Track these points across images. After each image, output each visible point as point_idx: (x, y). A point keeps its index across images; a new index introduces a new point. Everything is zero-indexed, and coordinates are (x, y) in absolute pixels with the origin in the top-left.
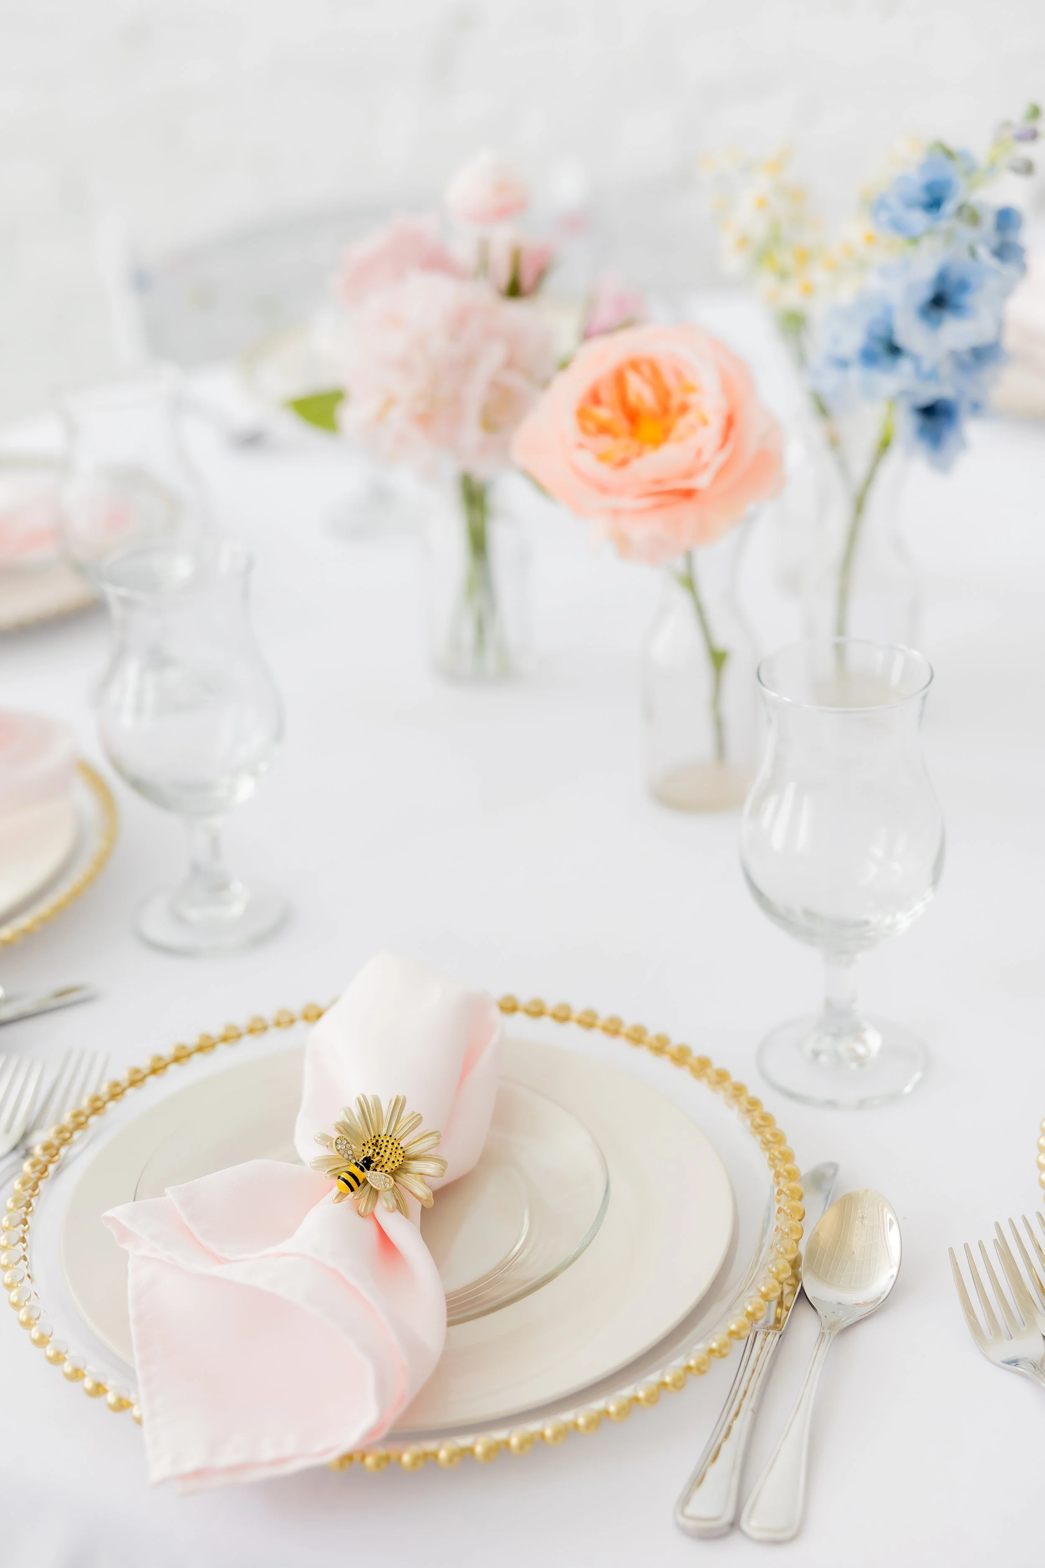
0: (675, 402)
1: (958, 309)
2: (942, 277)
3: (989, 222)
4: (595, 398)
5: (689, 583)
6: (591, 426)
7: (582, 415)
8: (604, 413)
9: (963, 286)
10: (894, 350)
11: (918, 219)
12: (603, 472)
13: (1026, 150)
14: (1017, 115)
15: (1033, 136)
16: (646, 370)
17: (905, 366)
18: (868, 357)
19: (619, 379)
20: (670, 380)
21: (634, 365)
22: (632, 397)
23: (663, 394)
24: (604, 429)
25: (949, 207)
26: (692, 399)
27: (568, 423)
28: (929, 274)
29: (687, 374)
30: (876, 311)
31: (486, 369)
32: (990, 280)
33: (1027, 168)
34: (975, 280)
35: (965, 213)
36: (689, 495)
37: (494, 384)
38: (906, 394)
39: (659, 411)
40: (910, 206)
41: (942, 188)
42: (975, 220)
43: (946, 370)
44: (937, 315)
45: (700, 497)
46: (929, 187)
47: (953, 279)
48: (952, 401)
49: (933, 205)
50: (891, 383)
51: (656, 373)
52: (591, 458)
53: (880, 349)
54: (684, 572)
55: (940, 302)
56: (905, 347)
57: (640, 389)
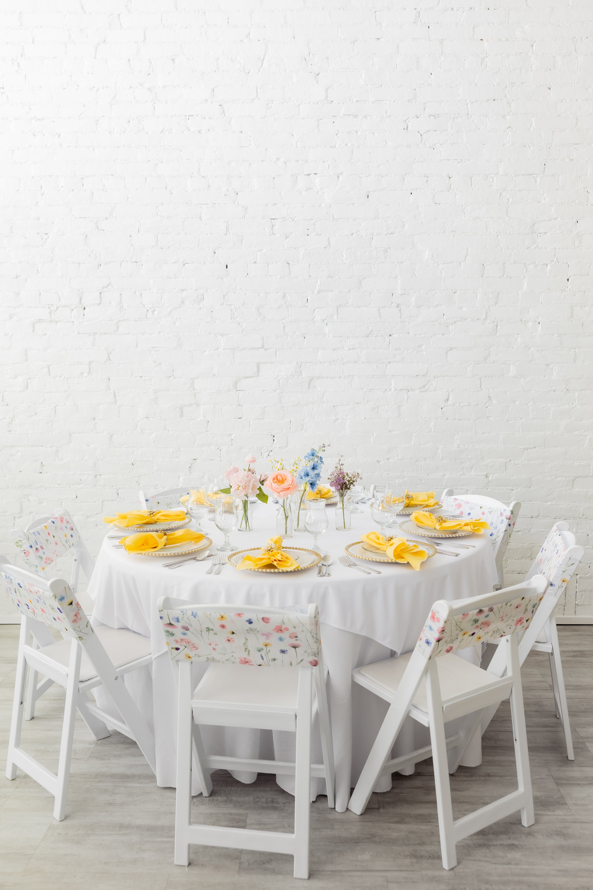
0: (284, 479)
1: (316, 469)
2: (314, 465)
4: (274, 479)
6: (274, 482)
11: (311, 458)
13: (324, 449)
14: (322, 445)
15: (324, 447)
17: (310, 477)
19: (277, 476)
20: (283, 476)
21: (278, 475)
22: (279, 479)
23: (282, 478)
24: (276, 482)
25: (315, 455)
26: (287, 478)
27: (272, 481)
28: (313, 464)
29: (285, 476)
30: (305, 470)
31: (252, 482)
32: (320, 465)
33: (324, 451)
34: (318, 465)
35: (317, 456)
36: (288, 489)
37: (253, 483)
38: (309, 481)
39: (282, 480)
40: (310, 456)
41: (314, 454)
42: (318, 457)
43: (314, 477)
44: (313, 470)
45: (290, 489)
46: (312, 454)
47: (315, 465)
48: (315, 482)
49: (313, 455)
50: (308, 479)
51: (281, 475)
52: (276, 485)
53: (306, 475)
54: (283, 506)
55: (314, 468)
56: (309, 475)
57: (279, 478)
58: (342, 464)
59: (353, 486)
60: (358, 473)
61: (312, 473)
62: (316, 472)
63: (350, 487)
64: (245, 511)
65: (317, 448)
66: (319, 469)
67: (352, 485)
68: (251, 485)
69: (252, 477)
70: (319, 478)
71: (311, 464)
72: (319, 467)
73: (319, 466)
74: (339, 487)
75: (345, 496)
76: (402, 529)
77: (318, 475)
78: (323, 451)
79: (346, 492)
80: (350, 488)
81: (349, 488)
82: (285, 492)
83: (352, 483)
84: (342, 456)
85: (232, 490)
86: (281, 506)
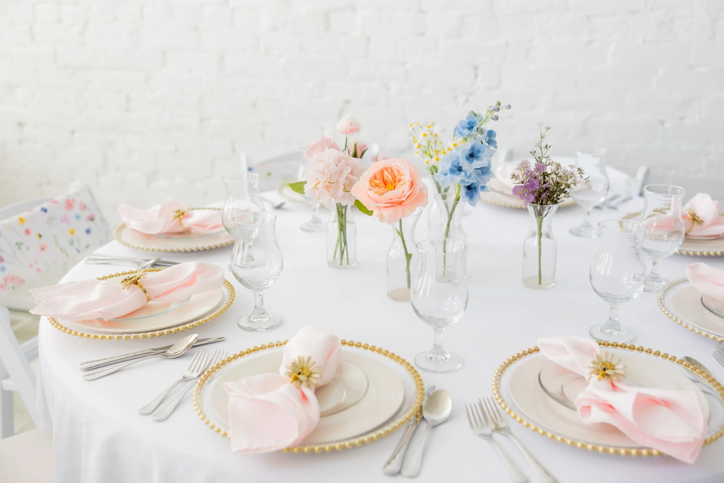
0: (397, 179)
1: (477, 158)
2: (473, 148)
3: (486, 134)
4: (375, 177)
5: (401, 234)
6: (373, 184)
7: (371, 181)
8: (377, 181)
9: (479, 151)
10: (460, 169)
11: (466, 132)
12: (376, 196)
13: (496, 113)
14: (494, 104)
15: (498, 110)
16: (389, 170)
17: (463, 174)
18: (452, 171)
19: (382, 172)
20: (396, 173)
21: (386, 169)
22: (385, 177)
23: (394, 177)
24: (377, 186)
25: (475, 128)
26: (402, 178)
27: (367, 184)
28: (469, 147)
29: (401, 171)
30: (455, 159)
31: (345, 174)
32: (486, 150)
33: (497, 118)
34: (482, 150)
35: (479, 130)
36: (400, 203)
37: (347, 178)
38: (462, 181)
39: (393, 181)
40: (464, 128)
41: (473, 123)
42: (482, 132)
43: (474, 175)
44: (471, 159)
45: (403, 204)
46: (469, 123)
47: (476, 149)
48: (476, 185)
49: (471, 128)
50: (459, 178)
51: (392, 171)
52: (373, 193)
53: (456, 169)
54: (399, 231)
55: (472, 156)
56: (463, 168)
57: (387, 175)
58: (547, 146)
59: (565, 196)
60: (579, 169)
61: (469, 167)
62: (477, 164)
63: (559, 197)
64: (342, 228)
65: (483, 112)
66: (484, 158)
67: (563, 195)
68: (342, 180)
69: (347, 165)
70: (485, 177)
71: (468, 146)
72: (484, 154)
73: (484, 151)
74: (532, 198)
75: (546, 216)
76: (663, 310)
77: (484, 171)
78: (493, 119)
79: (549, 208)
80: (558, 199)
81: (556, 201)
82: (390, 211)
83: (563, 191)
84: (549, 128)
85: (306, 187)
86: (396, 231)
